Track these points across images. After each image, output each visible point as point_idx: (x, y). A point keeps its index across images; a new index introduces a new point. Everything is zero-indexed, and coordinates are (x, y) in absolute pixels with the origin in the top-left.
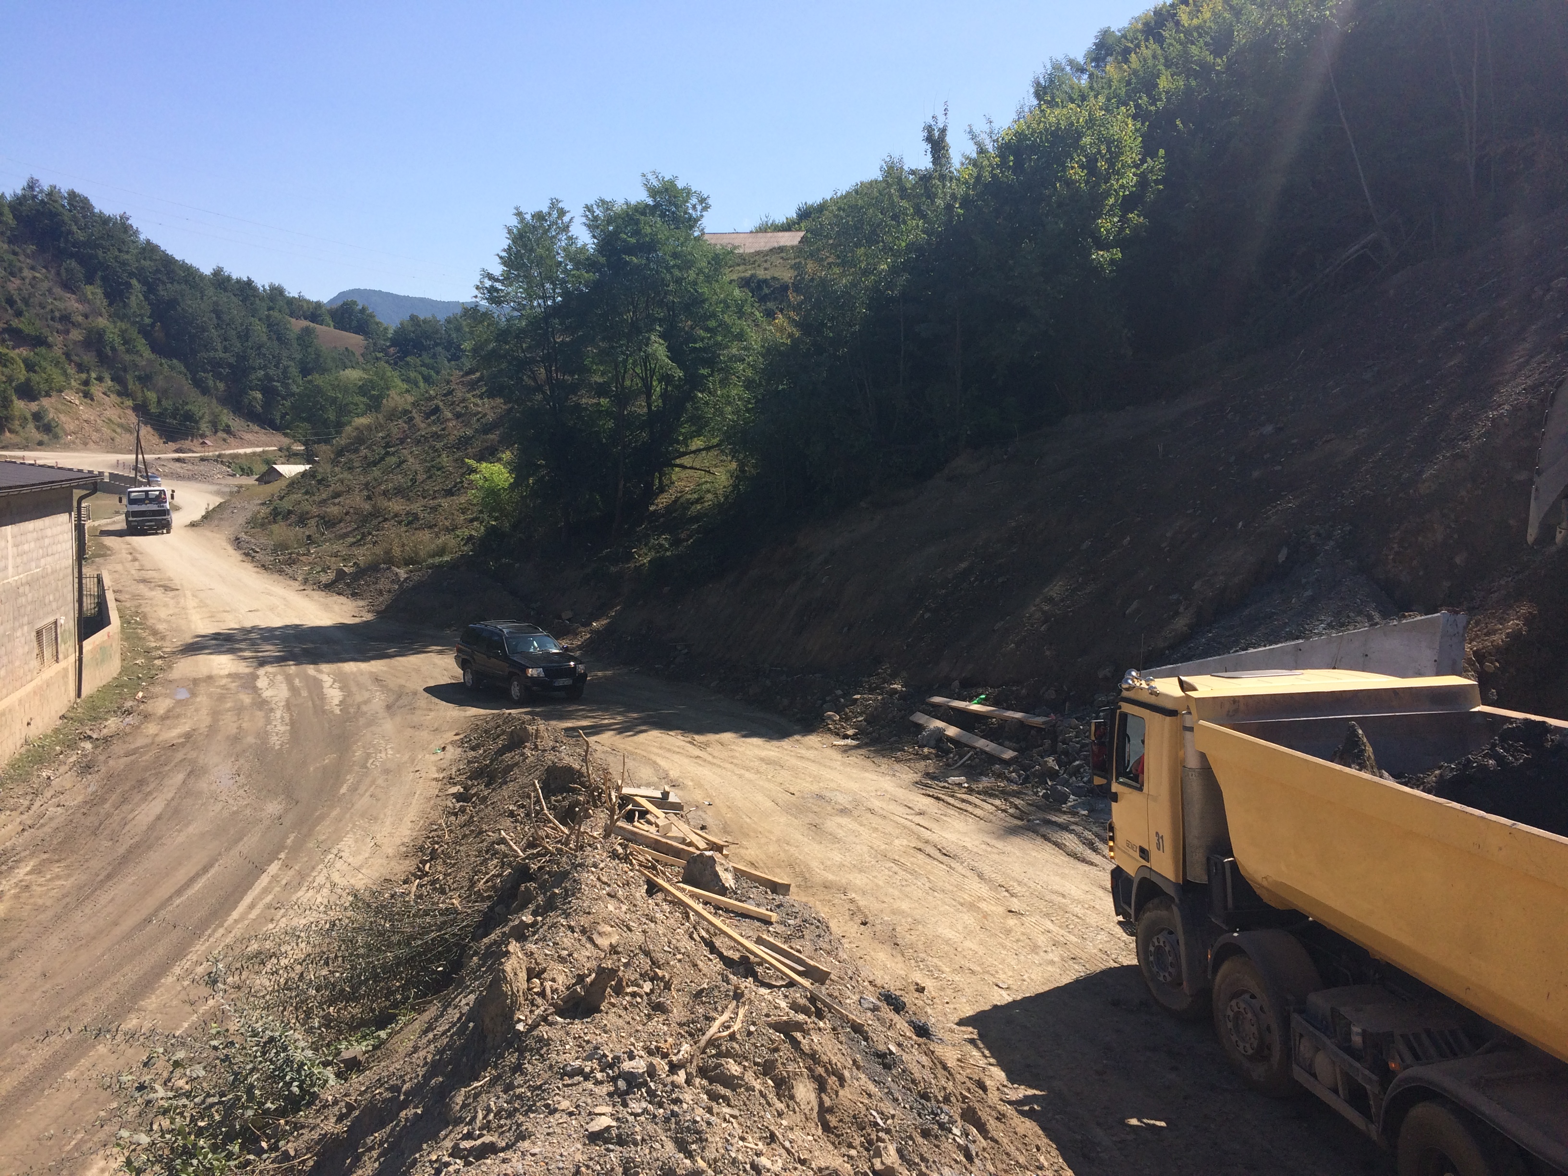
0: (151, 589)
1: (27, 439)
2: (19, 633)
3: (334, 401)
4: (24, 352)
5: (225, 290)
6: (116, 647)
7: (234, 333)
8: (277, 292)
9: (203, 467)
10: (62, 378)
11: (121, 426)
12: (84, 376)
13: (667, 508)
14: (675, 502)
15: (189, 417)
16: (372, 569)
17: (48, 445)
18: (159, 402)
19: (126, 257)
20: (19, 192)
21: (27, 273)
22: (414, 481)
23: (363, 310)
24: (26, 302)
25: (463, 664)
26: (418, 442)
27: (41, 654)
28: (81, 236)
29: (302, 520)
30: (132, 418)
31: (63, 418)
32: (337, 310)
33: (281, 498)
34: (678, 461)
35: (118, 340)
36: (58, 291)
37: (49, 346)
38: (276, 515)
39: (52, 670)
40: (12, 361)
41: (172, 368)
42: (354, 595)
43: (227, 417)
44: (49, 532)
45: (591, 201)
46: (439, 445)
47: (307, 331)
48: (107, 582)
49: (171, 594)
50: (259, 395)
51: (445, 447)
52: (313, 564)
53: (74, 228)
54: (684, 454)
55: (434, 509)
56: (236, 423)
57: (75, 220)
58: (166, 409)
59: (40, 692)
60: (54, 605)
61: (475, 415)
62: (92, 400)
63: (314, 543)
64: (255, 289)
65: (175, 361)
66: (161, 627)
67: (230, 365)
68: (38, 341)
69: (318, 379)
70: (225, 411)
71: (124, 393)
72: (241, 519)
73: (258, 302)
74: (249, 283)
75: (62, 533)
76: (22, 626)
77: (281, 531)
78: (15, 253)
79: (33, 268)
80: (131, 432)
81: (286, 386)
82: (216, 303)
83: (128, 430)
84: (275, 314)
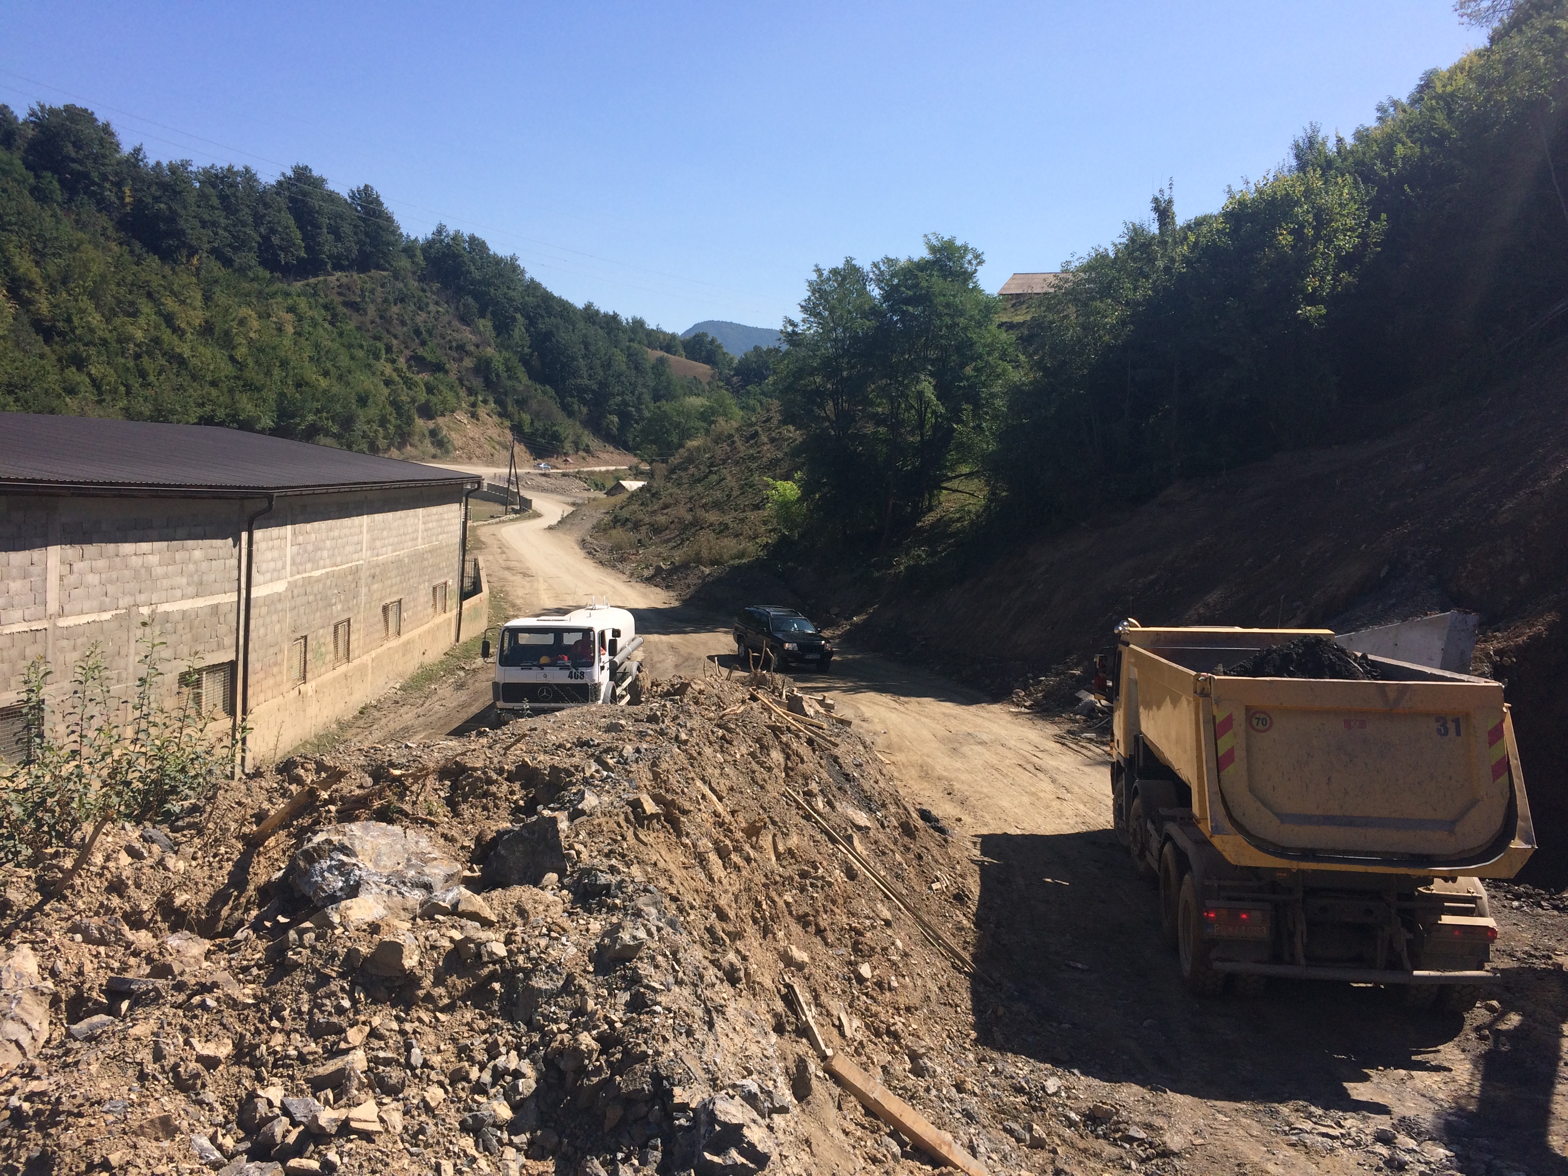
0: (514, 575)
1: (423, 452)
2: (422, 587)
3: (678, 425)
4: (425, 376)
5: (594, 323)
6: (485, 611)
7: (598, 362)
8: (638, 324)
9: (564, 482)
10: (455, 400)
11: (499, 443)
12: (472, 399)
13: (932, 525)
14: (939, 520)
15: (556, 437)
16: (684, 567)
17: (440, 458)
18: (532, 423)
19: (514, 294)
20: (430, 236)
21: (432, 308)
22: (729, 496)
23: (713, 341)
24: (430, 334)
25: (739, 639)
26: (737, 463)
27: (434, 605)
28: (477, 275)
29: (636, 526)
30: (509, 436)
31: (453, 435)
32: (689, 341)
33: (622, 508)
34: (945, 485)
35: (501, 368)
36: (456, 323)
37: (447, 372)
38: (616, 521)
39: (442, 618)
40: (416, 384)
41: (544, 393)
42: (668, 587)
43: (588, 439)
44: (446, 516)
45: (877, 259)
46: (754, 466)
47: (661, 360)
48: (481, 564)
49: (528, 579)
50: (616, 419)
51: (759, 467)
52: (639, 562)
53: (472, 268)
54: (950, 479)
55: (742, 521)
56: (594, 443)
57: (473, 260)
58: (537, 430)
59: (433, 633)
60: (446, 570)
61: (787, 440)
62: (478, 420)
63: (643, 545)
64: (619, 323)
65: (548, 387)
66: (518, 602)
67: (593, 391)
68: (438, 368)
69: (666, 406)
70: (586, 432)
71: (504, 414)
72: (589, 525)
73: (621, 334)
74: (615, 317)
75: (455, 518)
76: (424, 582)
77: (618, 534)
78: (424, 291)
79: (437, 303)
80: (508, 450)
81: (639, 410)
82: (585, 336)
83: (505, 447)
84: (635, 345)
